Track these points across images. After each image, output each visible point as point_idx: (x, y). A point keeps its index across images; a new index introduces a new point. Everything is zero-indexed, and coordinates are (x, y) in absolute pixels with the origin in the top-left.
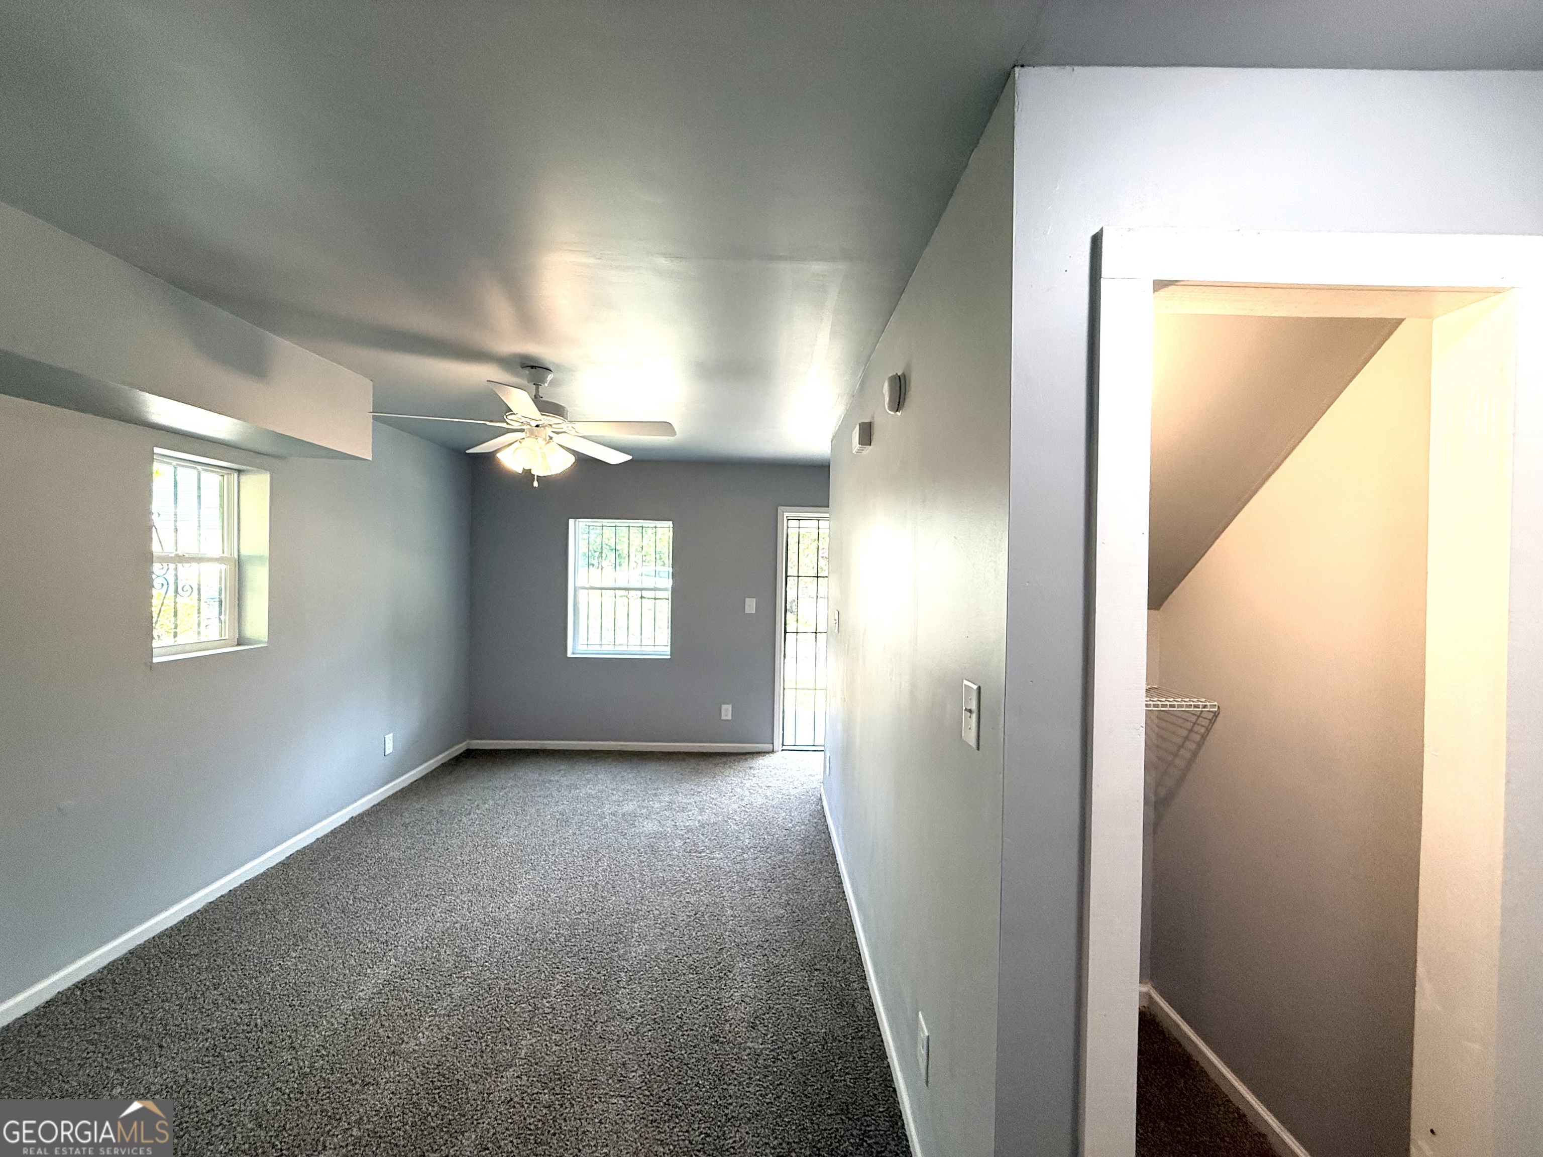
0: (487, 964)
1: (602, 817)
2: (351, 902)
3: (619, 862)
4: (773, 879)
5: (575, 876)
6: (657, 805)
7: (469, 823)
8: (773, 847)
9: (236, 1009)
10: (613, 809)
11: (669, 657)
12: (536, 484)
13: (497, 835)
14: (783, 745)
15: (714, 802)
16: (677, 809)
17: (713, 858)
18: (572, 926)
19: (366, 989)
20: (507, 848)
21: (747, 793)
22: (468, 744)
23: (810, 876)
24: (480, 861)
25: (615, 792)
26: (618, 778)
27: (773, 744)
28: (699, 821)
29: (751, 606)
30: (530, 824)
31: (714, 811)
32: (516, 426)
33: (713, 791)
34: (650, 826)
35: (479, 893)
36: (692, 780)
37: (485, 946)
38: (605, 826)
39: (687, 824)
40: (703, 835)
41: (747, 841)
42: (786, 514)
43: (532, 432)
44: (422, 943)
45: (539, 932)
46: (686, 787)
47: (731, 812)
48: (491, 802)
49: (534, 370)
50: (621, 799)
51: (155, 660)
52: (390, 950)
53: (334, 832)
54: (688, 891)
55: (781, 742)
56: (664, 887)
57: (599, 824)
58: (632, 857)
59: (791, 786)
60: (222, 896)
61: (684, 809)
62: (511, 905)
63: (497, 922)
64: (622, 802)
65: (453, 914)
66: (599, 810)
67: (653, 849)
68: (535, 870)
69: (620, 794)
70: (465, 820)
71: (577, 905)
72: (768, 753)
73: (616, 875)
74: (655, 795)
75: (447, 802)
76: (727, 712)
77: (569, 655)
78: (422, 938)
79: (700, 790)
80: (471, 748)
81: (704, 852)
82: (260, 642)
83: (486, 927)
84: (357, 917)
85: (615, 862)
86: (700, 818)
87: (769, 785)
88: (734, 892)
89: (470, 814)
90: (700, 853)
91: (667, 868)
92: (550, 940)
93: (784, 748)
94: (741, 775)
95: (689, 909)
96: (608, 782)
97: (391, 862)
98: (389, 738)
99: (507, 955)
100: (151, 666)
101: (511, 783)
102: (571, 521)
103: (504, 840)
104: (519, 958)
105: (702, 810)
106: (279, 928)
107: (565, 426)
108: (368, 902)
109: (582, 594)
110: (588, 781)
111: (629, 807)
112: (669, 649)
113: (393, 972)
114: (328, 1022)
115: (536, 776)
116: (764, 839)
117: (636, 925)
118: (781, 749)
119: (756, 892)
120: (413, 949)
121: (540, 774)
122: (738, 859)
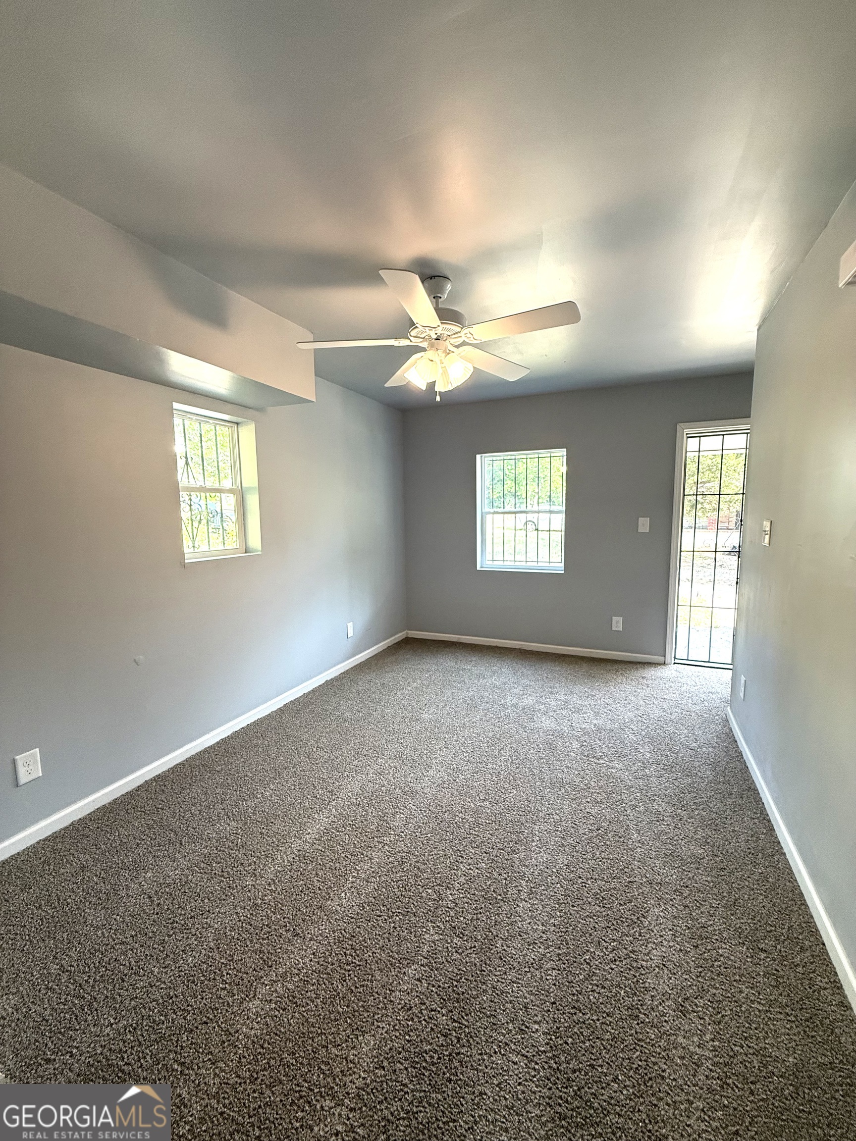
0: (403, 834)
1: (504, 706)
2: (315, 750)
3: (520, 755)
4: (683, 806)
5: (481, 761)
6: (553, 703)
7: (402, 697)
8: (678, 767)
9: (229, 825)
10: (515, 701)
11: (563, 572)
12: (438, 399)
13: (421, 711)
14: (675, 658)
15: (609, 707)
16: (573, 710)
17: (612, 768)
18: (477, 812)
19: (312, 832)
20: (427, 724)
21: (642, 702)
22: (407, 633)
23: (728, 812)
24: (406, 731)
25: (516, 686)
26: (519, 673)
27: (665, 656)
28: (595, 725)
29: (644, 524)
30: (446, 705)
31: (610, 717)
33: (607, 697)
34: (547, 723)
35: (403, 761)
36: (585, 683)
37: (402, 816)
38: (508, 717)
39: (584, 726)
40: (600, 740)
41: (648, 755)
42: (686, 431)
43: (432, 346)
44: (357, 799)
45: (448, 813)
46: (579, 689)
47: (627, 720)
48: (419, 681)
50: (521, 693)
51: (186, 561)
52: (334, 800)
53: (313, 691)
54: (589, 800)
55: (673, 656)
56: (563, 791)
57: (502, 715)
58: (532, 751)
59: (690, 701)
60: (243, 728)
61: (579, 711)
62: (427, 779)
63: (413, 793)
64: (522, 695)
65: (382, 777)
66: (502, 701)
67: (552, 747)
68: (447, 748)
69: (520, 687)
70: (399, 694)
71: (481, 792)
72: (660, 664)
73: (517, 768)
74: (551, 693)
75: (388, 678)
76: (618, 623)
77: (478, 568)
78: (357, 795)
79: (594, 694)
80: (410, 636)
81: (602, 759)
82: (257, 551)
83: (405, 797)
84: (317, 764)
85: (516, 754)
86: (595, 722)
87: (665, 697)
88: (640, 812)
89: (403, 689)
90: (598, 759)
91: (566, 770)
92: (456, 823)
93: (677, 661)
94: (634, 684)
95: (592, 821)
96: (510, 675)
97: (345, 721)
98: (350, 625)
99: (419, 830)
100: (184, 565)
101: (434, 667)
102: (478, 457)
103: (425, 716)
104: (429, 835)
105: (597, 714)
106: (268, 762)
108: (325, 752)
109: (489, 518)
110: (494, 673)
111: (529, 701)
112: (562, 565)
113: (332, 822)
114: (282, 857)
115: (453, 664)
116: (667, 755)
117: (537, 827)
118: (673, 662)
119: (666, 819)
120: (349, 803)
121: (456, 663)
122: (641, 773)
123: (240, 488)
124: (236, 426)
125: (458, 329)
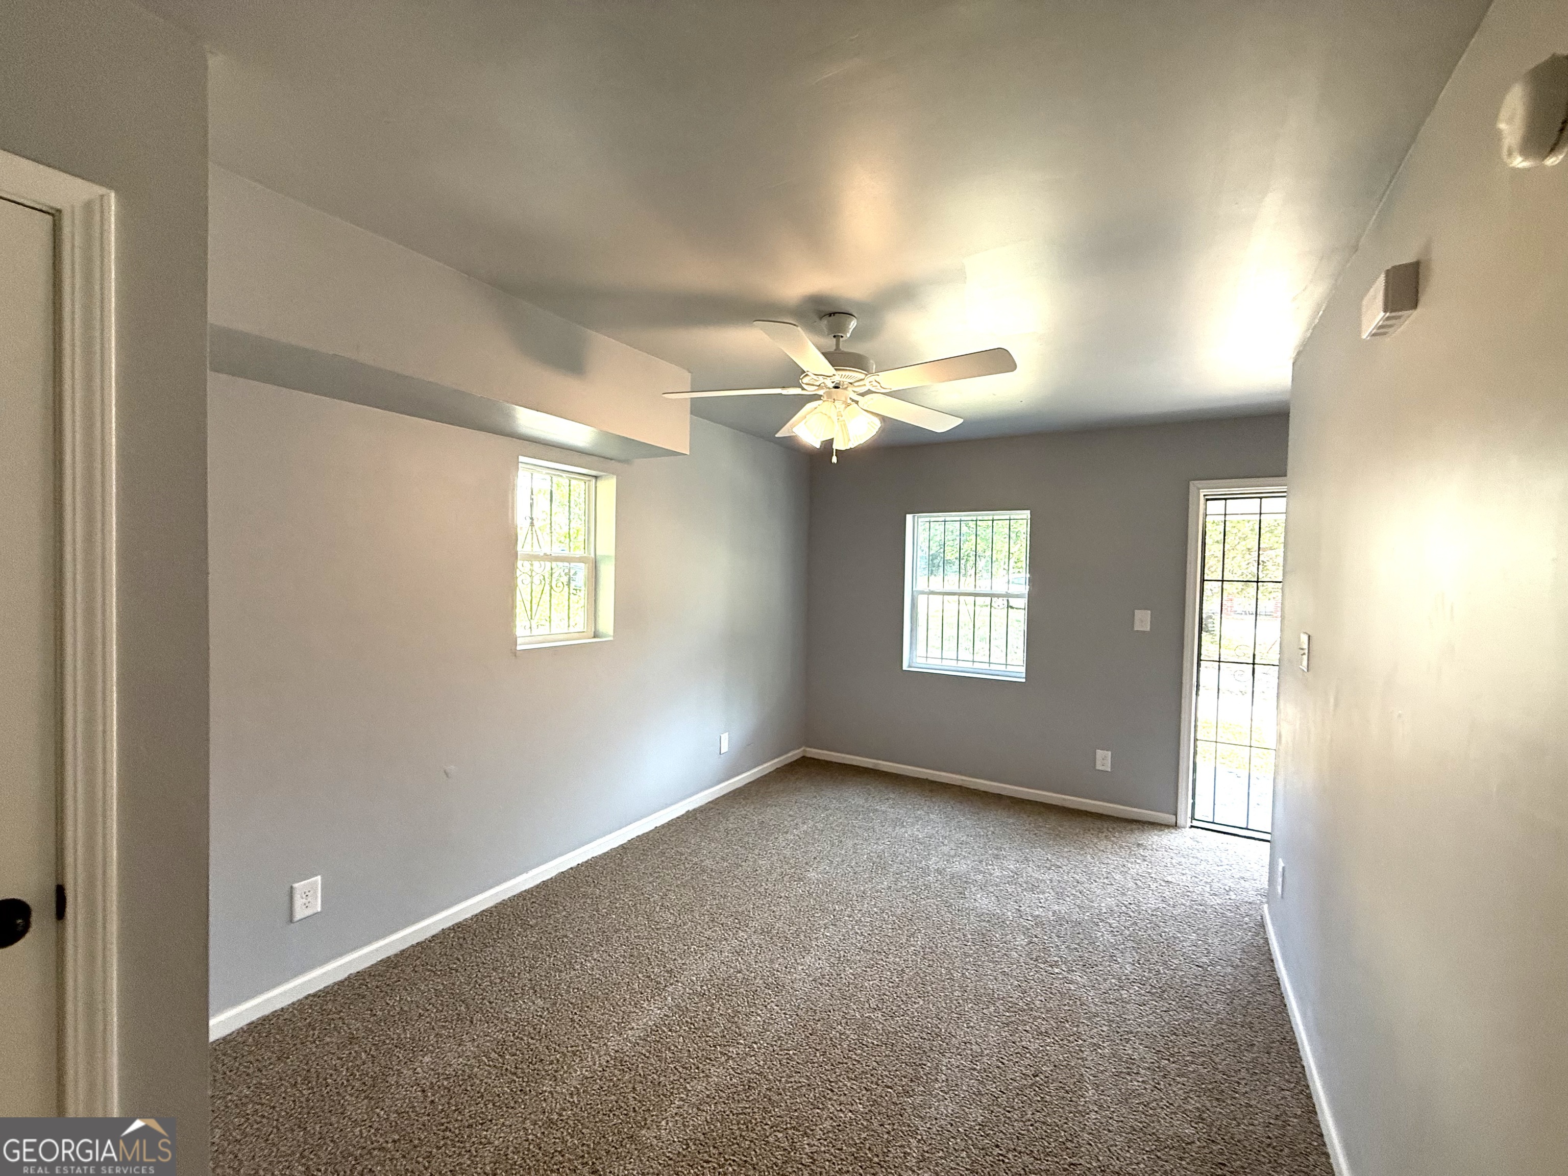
0: (755, 1046)
1: (925, 872)
2: (658, 909)
3: (937, 947)
4: (1172, 1055)
5: (880, 950)
6: (997, 873)
7: (784, 844)
8: (1172, 992)
9: (534, 1003)
10: (941, 865)
11: (1024, 680)
12: (834, 460)
13: (807, 867)
14: (1193, 818)
15: (1080, 887)
16: (1025, 885)
17: (1071, 982)
18: (864, 1026)
19: (636, 1029)
20: (813, 886)
21: (1131, 884)
22: (804, 751)
23: (1243, 1073)
24: (783, 895)
25: (946, 842)
26: (953, 823)
27: (1176, 815)
28: (1054, 912)
29: (1143, 620)
30: (843, 861)
31: (1078, 902)
32: (810, 390)
33: (1079, 870)
34: (984, 902)
35: (771, 938)
36: (1049, 846)
37: (759, 1018)
38: (927, 887)
39: (1037, 913)
40: (1058, 937)
41: (1129, 968)
42: (1206, 491)
43: (829, 395)
44: (702, 986)
45: (822, 1022)
46: (1039, 853)
47: (1104, 910)
48: (811, 823)
49: (832, 317)
50: (953, 852)
51: (519, 648)
52: (671, 984)
53: (670, 824)
54: (1028, 1028)
55: (1189, 815)
56: (992, 1009)
57: (920, 883)
58: (954, 944)
59: (1208, 889)
60: (571, 868)
61: (1033, 888)
62: (800, 968)
63: (779, 987)
64: (953, 857)
65: (740, 959)
66: (924, 863)
67: (984, 939)
68: (835, 925)
69: (952, 845)
70: (781, 839)
71: (873, 996)
72: (1168, 826)
73: (929, 966)
74: (997, 857)
75: (769, 814)
76: (1104, 760)
77: (905, 667)
78: (703, 980)
79: (1059, 864)
80: (809, 755)
81: (1057, 966)
82: (610, 636)
83: (767, 991)
84: (657, 929)
85: (931, 944)
86: (1056, 907)
87: (1169, 878)
88: (1102, 1056)
89: (787, 833)
90: (1051, 966)
91: (1000, 977)
92: (831, 1039)
93: (1195, 823)
94: (1123, 854)
95: (1027, 1062)
96: (940, 825)
97: (704, 871)
98: (725, 737)
99: (779, 1042)
100: (515, 653)
101: (835, 804)
102: (909, 517)
103: (812, 875)
104: (791, 1052)
105: (1060, 896)
106: (596, 919)
107: (869, 382)
108: (671, 913)
109: (922, 600)
110: (918, 819)
111: (960, 867)
112: (1023, 669)
113: (665, 1015)
114: (593, 1057)
115: (861, 802)
116: (1158, 971)
117: (945, 1061)
118: (1189, 824)
119: (1142, 1072)
120: (691, 991)
121: (867, 800)
122: (1113, 996)
123: (593, 556)
124: (594, 481)
125: (862, 376)
